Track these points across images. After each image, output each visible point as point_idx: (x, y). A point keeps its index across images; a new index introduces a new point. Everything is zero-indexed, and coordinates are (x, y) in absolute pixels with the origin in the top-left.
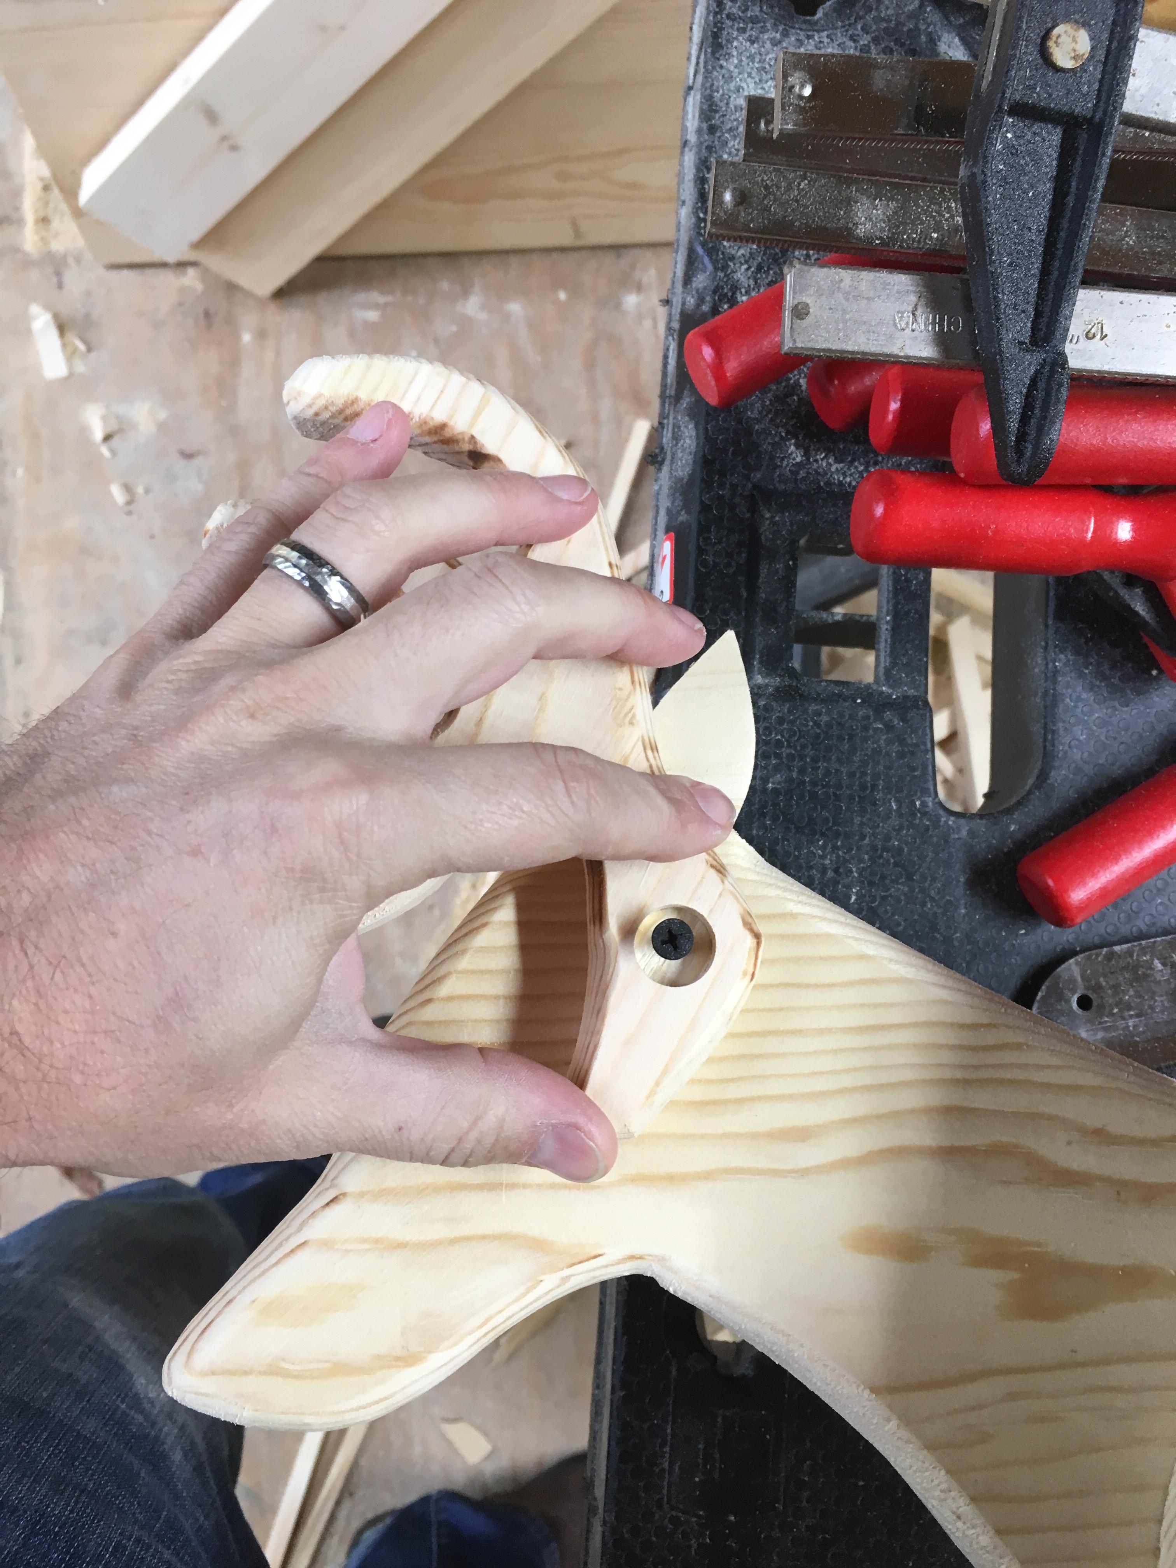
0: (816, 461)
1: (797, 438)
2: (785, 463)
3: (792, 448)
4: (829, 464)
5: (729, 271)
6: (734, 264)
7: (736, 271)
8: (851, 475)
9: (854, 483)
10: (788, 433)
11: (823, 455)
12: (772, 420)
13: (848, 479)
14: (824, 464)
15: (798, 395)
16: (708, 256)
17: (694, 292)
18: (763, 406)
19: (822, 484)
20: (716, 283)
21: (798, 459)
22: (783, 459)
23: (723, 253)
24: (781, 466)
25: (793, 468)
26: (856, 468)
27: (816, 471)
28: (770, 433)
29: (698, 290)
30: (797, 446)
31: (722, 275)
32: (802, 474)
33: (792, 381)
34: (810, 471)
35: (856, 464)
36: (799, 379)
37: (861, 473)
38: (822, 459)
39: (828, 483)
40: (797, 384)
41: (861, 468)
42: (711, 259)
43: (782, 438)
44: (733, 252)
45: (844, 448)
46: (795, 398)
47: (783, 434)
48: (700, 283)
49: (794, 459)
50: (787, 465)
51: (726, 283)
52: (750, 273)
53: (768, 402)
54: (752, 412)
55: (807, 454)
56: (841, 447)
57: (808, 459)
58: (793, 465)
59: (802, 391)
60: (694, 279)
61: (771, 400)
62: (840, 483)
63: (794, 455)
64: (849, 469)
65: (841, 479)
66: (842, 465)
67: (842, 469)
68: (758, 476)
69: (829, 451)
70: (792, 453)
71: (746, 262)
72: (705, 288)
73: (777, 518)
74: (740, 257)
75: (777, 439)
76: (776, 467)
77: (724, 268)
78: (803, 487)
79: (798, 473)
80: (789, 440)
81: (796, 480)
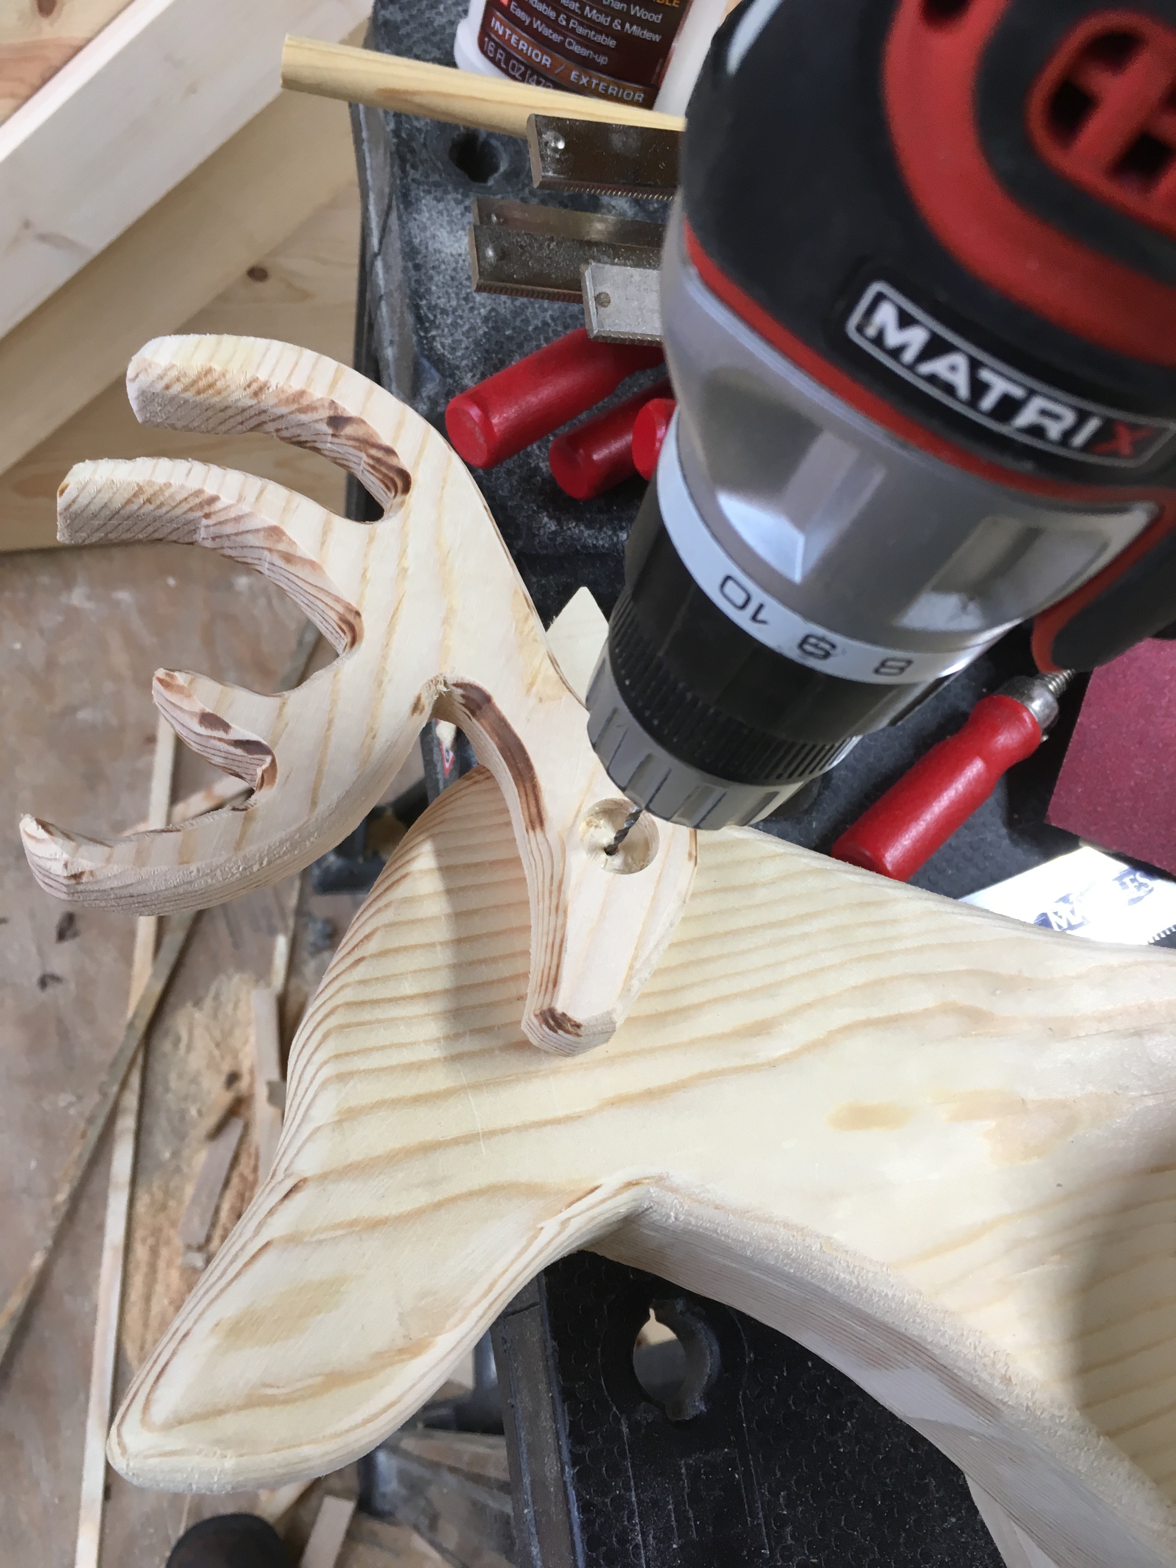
0: (569, 529)
1: (548, 511)
2: (542, 532)
3: (546, 519)
4: (581, 531)
5: (457, 378)
6: (460, 372)
7: (463, 378)
8: (602, 539)
9: (606, 545)
10: (538, 507)
11: (574, 524)
12: (522, 497)
13: (601, 542)
14: (577, 531)
15: (540, 476)
16: (434, 366)
17: (426, 400)
18: (511, 485)
19: (579, 547)
20: (447, 388)
21: (553, 528)
22: (539, 529)
23: (449, 364)
24: (538, 535)
25: (551, 536)
26: (605, 533)
27: (571, 537)
28: (523, 508)
29: (429, 398)
30: (550, 518)
31: (451, 381)
32: (559, 540)
33: (533, 465)
34: (566, 537)
35: (605, 529)
36: (538, 463)
37: (610, 536)
38: (574, 527)
39: (584, 547)
40: (537, 468)
41: (610, 533)
42: (438, 370)
43: (534, 511)
44: (458, 363)
45: (591, 517)
46: (538, 478)
47: (535, 508)
48: (431, 390)
49: (549, 528)
50: (545, 533)
51: (456, 386)
52: (476, 379)
53: (515, 483)
54: (503, 490)
55: (559, 523)
56: (588, 516)
57: (562, 528)
58: (550, 533)
59: (543, 473)
60: (424, 389)
61: (517, 481)
62: (594, 545)
63: (548, 525)
64: (599, 533)
65: (595, 542)
66: (593, 531)
67: (593, 534)
68: (521, 543)
69: (579, 520)
70: (546, 524)
71: (471, 371)
72: (437, 394)
73: (543, 582)
74: (464, 367)
75: (530, 513)
76: (534, 535)
77: (452, 376)
78: (562, 551)
79: (556, 540)
80: (541, 513)
81: (555, 545)
